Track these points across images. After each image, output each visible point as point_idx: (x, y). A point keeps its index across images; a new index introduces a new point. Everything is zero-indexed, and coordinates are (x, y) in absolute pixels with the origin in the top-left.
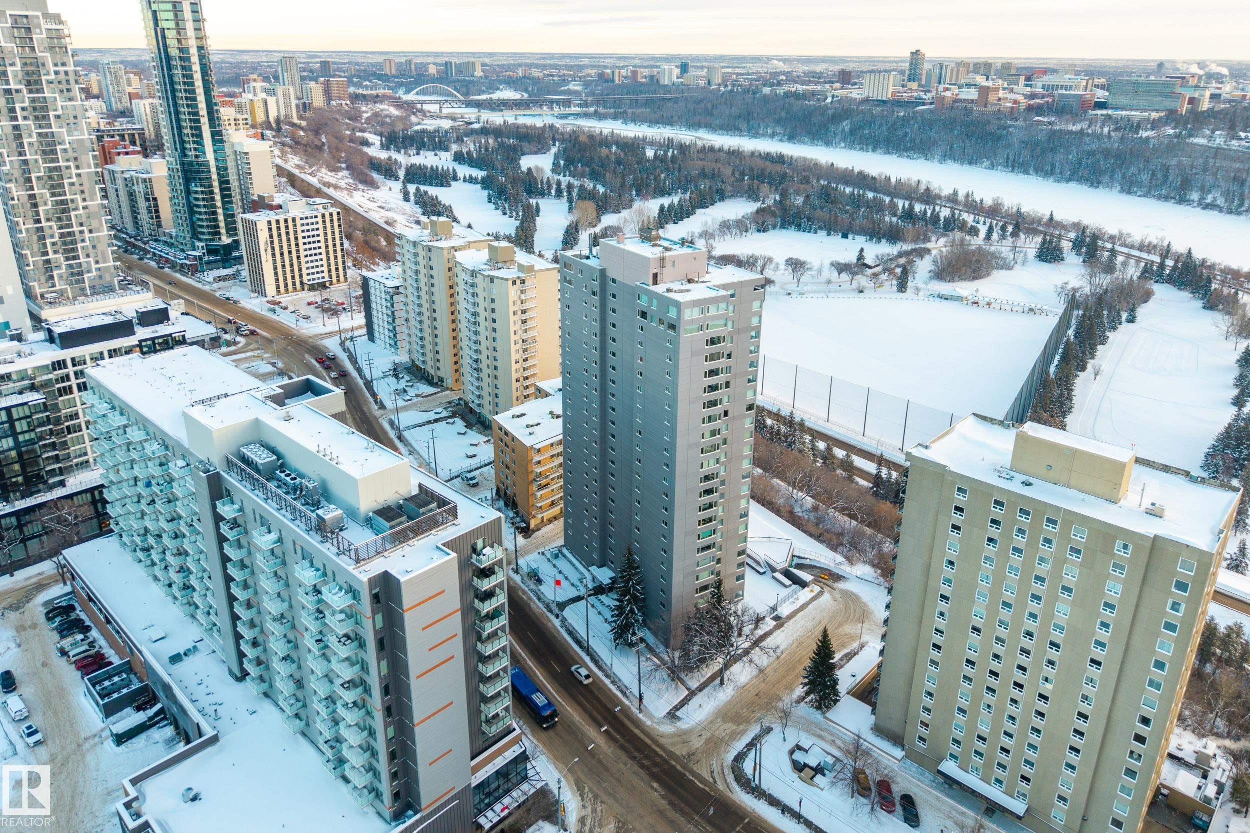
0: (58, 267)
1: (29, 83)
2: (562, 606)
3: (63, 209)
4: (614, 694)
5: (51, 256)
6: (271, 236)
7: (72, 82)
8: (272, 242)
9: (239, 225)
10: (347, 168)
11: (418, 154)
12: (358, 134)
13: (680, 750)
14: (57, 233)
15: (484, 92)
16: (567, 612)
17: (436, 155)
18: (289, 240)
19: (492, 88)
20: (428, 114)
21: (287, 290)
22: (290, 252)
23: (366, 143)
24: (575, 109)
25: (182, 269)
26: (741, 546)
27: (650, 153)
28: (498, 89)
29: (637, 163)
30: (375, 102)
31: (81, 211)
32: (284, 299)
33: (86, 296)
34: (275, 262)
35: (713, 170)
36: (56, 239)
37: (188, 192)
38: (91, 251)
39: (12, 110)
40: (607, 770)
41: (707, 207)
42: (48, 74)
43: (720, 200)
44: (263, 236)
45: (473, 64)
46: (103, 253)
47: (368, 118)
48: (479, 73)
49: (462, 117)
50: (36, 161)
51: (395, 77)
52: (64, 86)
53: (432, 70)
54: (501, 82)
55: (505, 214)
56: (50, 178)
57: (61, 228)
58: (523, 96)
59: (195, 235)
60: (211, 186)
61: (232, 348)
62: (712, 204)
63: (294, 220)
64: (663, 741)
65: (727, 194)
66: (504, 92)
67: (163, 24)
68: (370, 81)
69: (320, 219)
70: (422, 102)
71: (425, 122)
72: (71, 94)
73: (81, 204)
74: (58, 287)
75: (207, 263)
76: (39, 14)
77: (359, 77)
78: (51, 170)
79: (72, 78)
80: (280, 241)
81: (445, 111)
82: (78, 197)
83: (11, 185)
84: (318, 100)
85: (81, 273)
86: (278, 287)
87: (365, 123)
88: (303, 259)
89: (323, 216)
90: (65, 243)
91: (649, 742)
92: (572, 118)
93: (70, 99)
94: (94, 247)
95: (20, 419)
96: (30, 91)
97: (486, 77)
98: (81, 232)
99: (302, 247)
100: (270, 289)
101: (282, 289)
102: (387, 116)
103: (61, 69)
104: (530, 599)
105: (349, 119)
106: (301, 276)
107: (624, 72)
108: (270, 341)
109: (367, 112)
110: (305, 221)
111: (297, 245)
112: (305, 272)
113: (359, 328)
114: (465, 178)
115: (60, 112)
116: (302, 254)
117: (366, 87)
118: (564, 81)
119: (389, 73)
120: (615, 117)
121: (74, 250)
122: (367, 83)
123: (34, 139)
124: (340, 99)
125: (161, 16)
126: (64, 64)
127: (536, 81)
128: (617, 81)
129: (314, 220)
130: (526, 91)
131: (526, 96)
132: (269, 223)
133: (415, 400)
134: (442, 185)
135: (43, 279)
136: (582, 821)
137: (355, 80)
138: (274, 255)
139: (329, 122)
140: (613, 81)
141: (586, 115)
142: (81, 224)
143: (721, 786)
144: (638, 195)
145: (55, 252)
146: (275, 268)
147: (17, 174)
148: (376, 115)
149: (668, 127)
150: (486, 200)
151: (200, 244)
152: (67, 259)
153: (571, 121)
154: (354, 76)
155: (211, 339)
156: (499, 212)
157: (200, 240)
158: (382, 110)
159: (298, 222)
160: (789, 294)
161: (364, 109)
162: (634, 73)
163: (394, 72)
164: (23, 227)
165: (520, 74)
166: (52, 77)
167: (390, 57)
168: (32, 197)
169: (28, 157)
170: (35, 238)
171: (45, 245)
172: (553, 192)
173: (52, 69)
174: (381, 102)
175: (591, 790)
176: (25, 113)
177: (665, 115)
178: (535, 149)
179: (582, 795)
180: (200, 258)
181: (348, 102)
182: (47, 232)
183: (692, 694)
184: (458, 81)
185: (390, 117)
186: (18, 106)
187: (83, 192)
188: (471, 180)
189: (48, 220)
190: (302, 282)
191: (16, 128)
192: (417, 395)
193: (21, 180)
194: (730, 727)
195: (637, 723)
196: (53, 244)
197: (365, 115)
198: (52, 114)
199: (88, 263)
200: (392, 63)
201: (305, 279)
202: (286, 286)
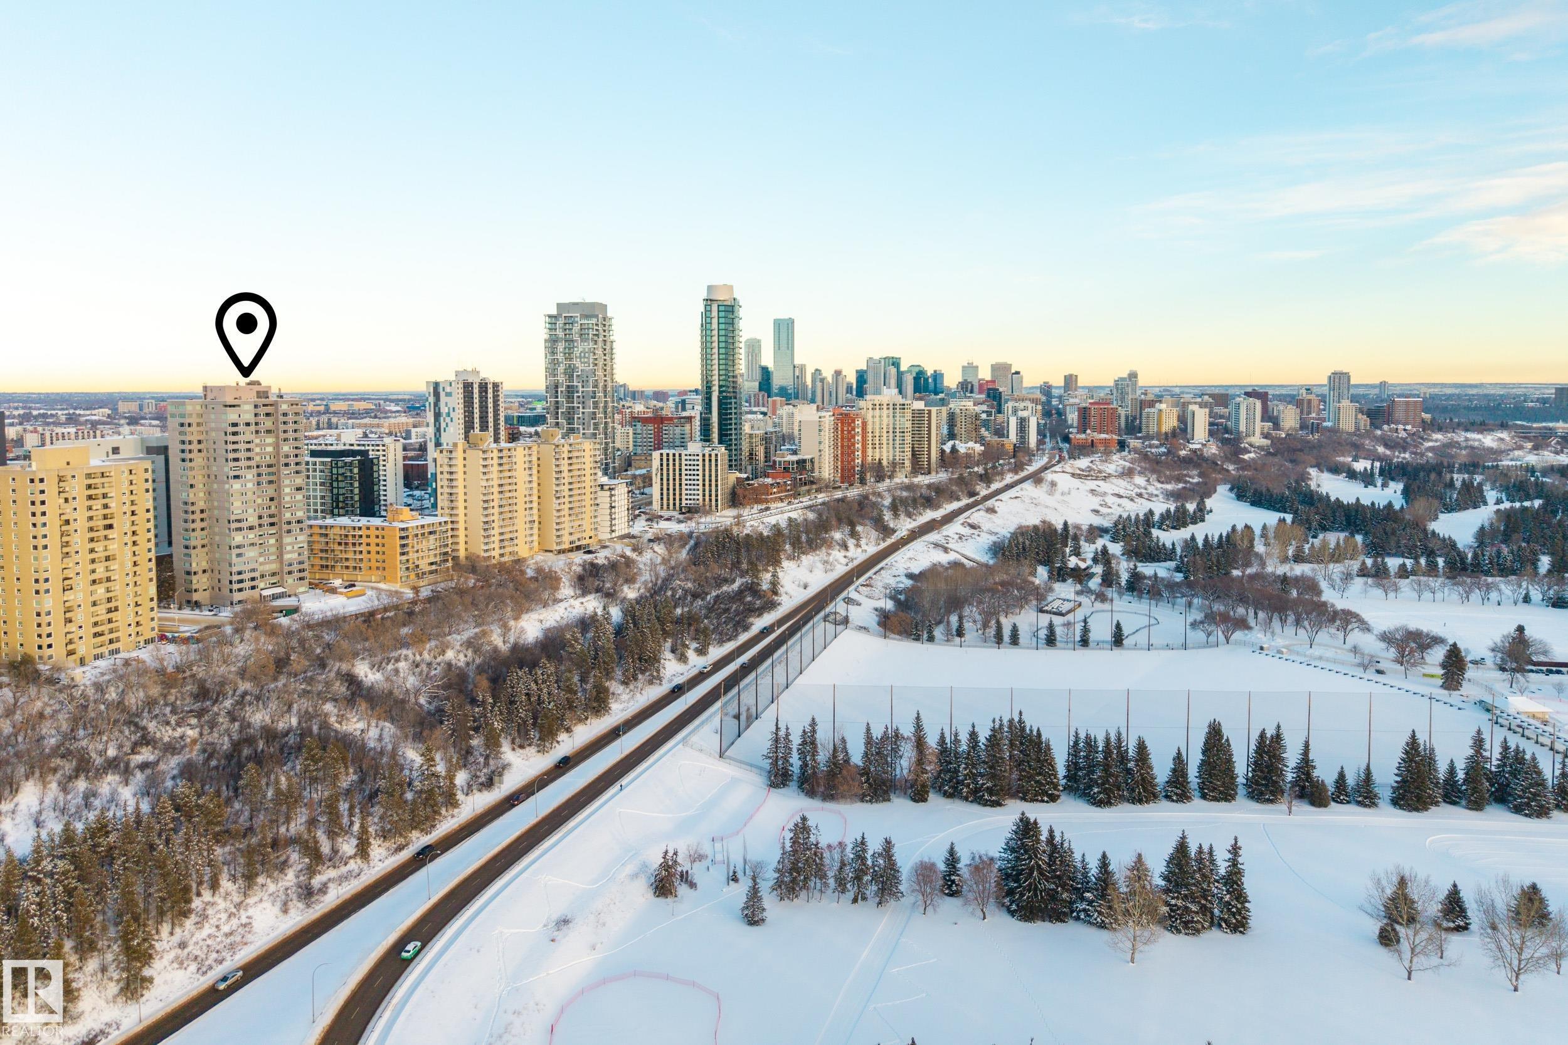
1: (565, 355)
6: (662, 465)
8: (662, 470)
18: (674, 470)
21: (668, 508)
22: (674, 480)
44: (656, 464)
50: (563, 402)
63: (680, 455)
69: (700, 458)
80: (668, 470)
82: (581, 427)
88: (684, 487)
99: (684, 477)
101: (665, 507)
106: (680, 499)
111: (681, 475)
112: (684, 497)
115: (580, 373)
116: (684, 482)
123: (564, 389)
124: (1400, 423)
129: (696, 458)
132: (662, 454)
138: (661, 480)
146: (662, 490)
147: (552, 409)
169: (559, 399)
190: (681, 505)
198: (576, 373)
201: (684, 502)
202: (668, 505)
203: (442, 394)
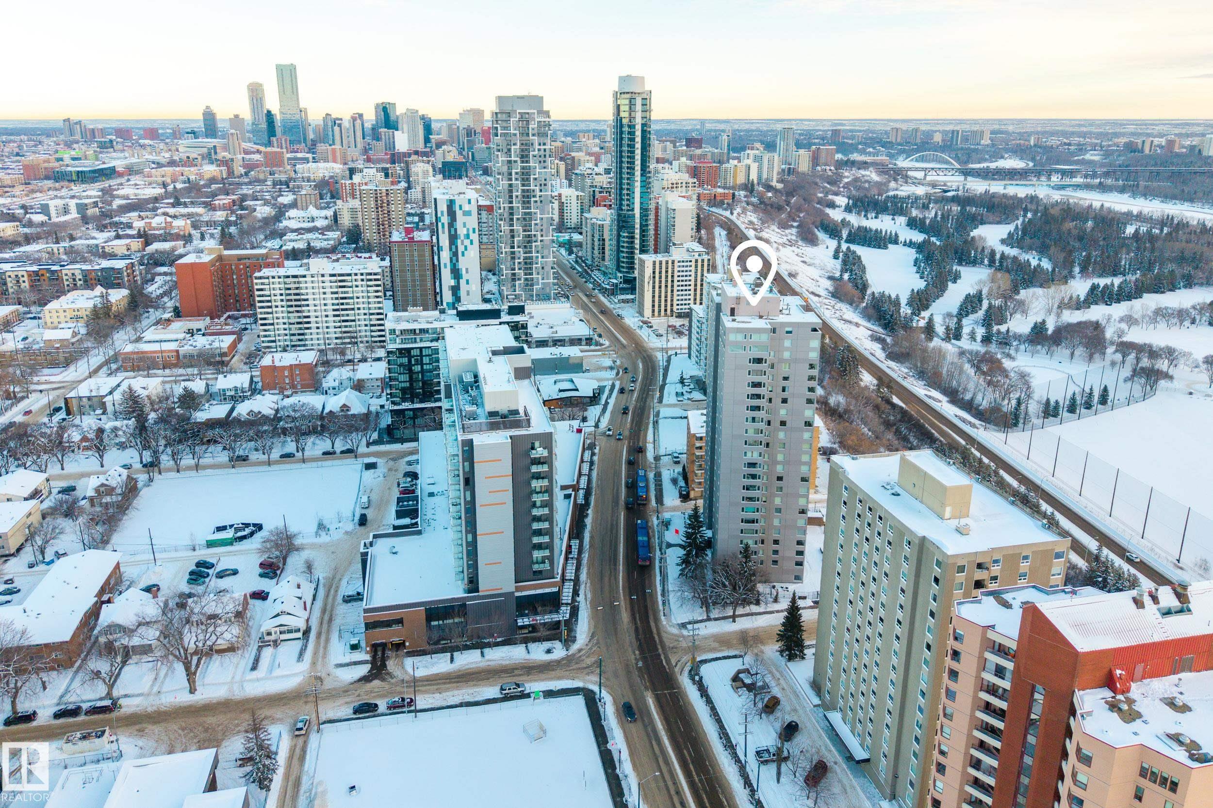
0: (519, 279)
1: (522, 157)
2: (669, 545)
3: (529, 240)
4: (657, 602)
5: (517, 271)
6: (654, 273)
7: (547, 156)
8: (654, 277)
9: (636, 262)
10: (798, 227)
11: (876, 217)
12: (830, 197)
13: (668, 643)
14: (522, 255)
15: (985, 160)
16: (669, 551)
17: (893, 219)
18: (667, 277)
19: (997, 155)
20: (910, 181)
21: (659, 315)
22: (666, 286)
23: (832, 205)
24: (1079, 180)
25: (604, 291)
26: (800, 537)
27: (1130, 230)
28: (1002, 157)
29: (1104, 239)
30: (859, 169)
31: (539, 243)
32: (655, 321)
33: (532, 300)
34: (654, 292)
35: (1195, 253)
36: (521, 260)
37: (619, 236)
38: (540, 270)
39: (510, 174)
40: (616, 634)
41: (1163, 292)
42: (534, 151)
43: (1185, 287)
44: (648, 272)
45: (982, 132)
46: (548, 273)
47: (847, 183)
48: (986, 141)
49: (945, 185)
50: (518, 207)
51: (899, 144)
52: (542, 159)
53: (938, 138)
54: (1007, 150)
55: (922, 278)
56: (524, 219)
57: (525, 253)
58: (1028, 164)
59: (618, 268)
60: (633, 233)
61: (598, 347)
62: (1171, 290)
63: (673, 262)
64: (664, 635)
65: (1196, 281)
66: (1008, 160)
67: (622, 114)
68: (874, 148)
69: (693, 264)
70: (910, 169)
71: (902, 188)
72: (546, 164)
73: (540, 238)
74: (517, 292)
75: (621, 289)
76: (535, 111)
77: (865, 144)
78: (526, 214)
79: (547, 153)
80: (660, 277)
81: (929, 178)
82: (539, 233)
83: (502, 223)
84: (804, 166)
85: (532, 285)
86: (653, 311)
87: (843, 187)
88: (675, 293)
89: (696, 261)
90: (526, 263)
91: (654, 630)
92: (1071, 189)
93: (544, 168)
94: (543, 268)
95: (426, 356)
96: (522, 162)
97: (993, 145)
98: (537, 257)
99: (676, 283)
100: (648, 312)
101: (656, 313)
102: (867, 181)
103: (542, 147)
104: (654, 536)
105: (828, 183)
106: (672, 305)
107: (1157, 141)
108: (624, 347)
109: (847, 177)
110: (682, 264)
111: (672, 281)
112: (675, 302)
113: (685, 348)
114: (905, 242)
115: (537, 176)
116: (676, 288)
117: (869, 154)
118: (1081, 149)
119: (894, 141)
120: (1122, 190)
121: (531, 269)
122: (871, 150)
123: (519, 193)
124: (826, 165)
125: (622, 108)
126: (544, 144)
127: (1049, 149)
128: (1147, 151)
129: (689, 264)
130: (1033, 159)
131: (1031, 164)
132: (654, 263)
133: (686, 402)
134: (879, 248)
135: (509, 285)
136: (580, 650)
137: (860, 147)
138: (654, 287)
139: (807, 185)
140: (1142, 151)
141: (1088, 187)
142: (538, 252)
143: (677, 670)
144: (1081, 272)
145: (520, 269)
146: (654, 297)
147: (506, 215)
148: (856, 180)
149: (1186, 204)
150: (913, 263)
151: (619, 275)
152: (526, 274)
153: (1069, 192)
154: (860, 143)
155: (587, 339)
156: (918, 275)
157: (620, 272)
158: (863, 176)
159: (676, 264)
160: (1191, 393)
161: (846, 174)
162: (1171, 143)
163: (899, 140)
164: (504, 250)
165: (1032, 143)
166: (536, 153)
167: (898, 126)
168: (512, 231)
169: (514, 205)
170: (509, 258)
171: (514, 263)
172: (986, 262)
173: (537, 147)
174: (865, 168)
175: (598, 640)
176: (517, 176)
177: (1186, 190)
178: (998, 219)
179: (590, 640)
180: (617, 285)
181: (832, 168)
182: (517, 255)
183: (709, 619)
184: (962, 149)
185: (869, 182)
186: (514, 171)
187: (542, 230)
188: (910, 244)
189: (519, 247)
190: (672, 310)
191: (510, 185)
192: (689, 399)
193: (508, 220)
194: (716, 645)
195: (657, 620)
196: (519, 263)
197: (846, 180)
198: (532, 177)
199: (538, 279)
200: (899, 132)
201: (675, 308)
202: (660, 311)
203: (459, 214)
